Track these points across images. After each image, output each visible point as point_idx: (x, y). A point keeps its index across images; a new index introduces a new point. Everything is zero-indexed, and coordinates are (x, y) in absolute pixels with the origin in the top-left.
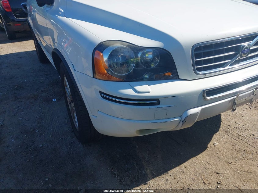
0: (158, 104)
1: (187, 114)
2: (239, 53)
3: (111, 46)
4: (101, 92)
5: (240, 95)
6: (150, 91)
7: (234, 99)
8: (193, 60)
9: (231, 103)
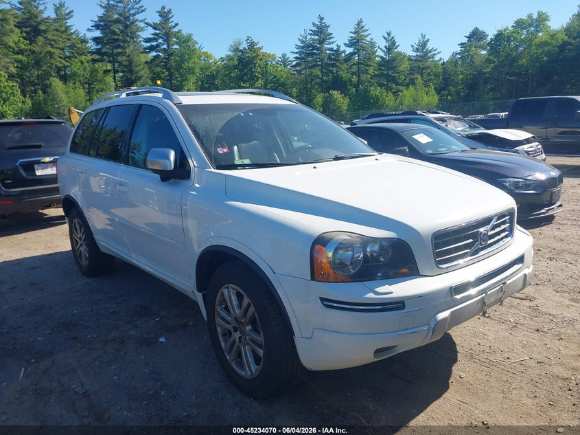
0: (403, 308)
1: (436, 319)
2: (478, 241)
3: (336, 238)
4: (322, 299)
5: (489, 293)
6: (393, 291)
7: (483, 298)
8: (433, 251)
9: (479, 304)
